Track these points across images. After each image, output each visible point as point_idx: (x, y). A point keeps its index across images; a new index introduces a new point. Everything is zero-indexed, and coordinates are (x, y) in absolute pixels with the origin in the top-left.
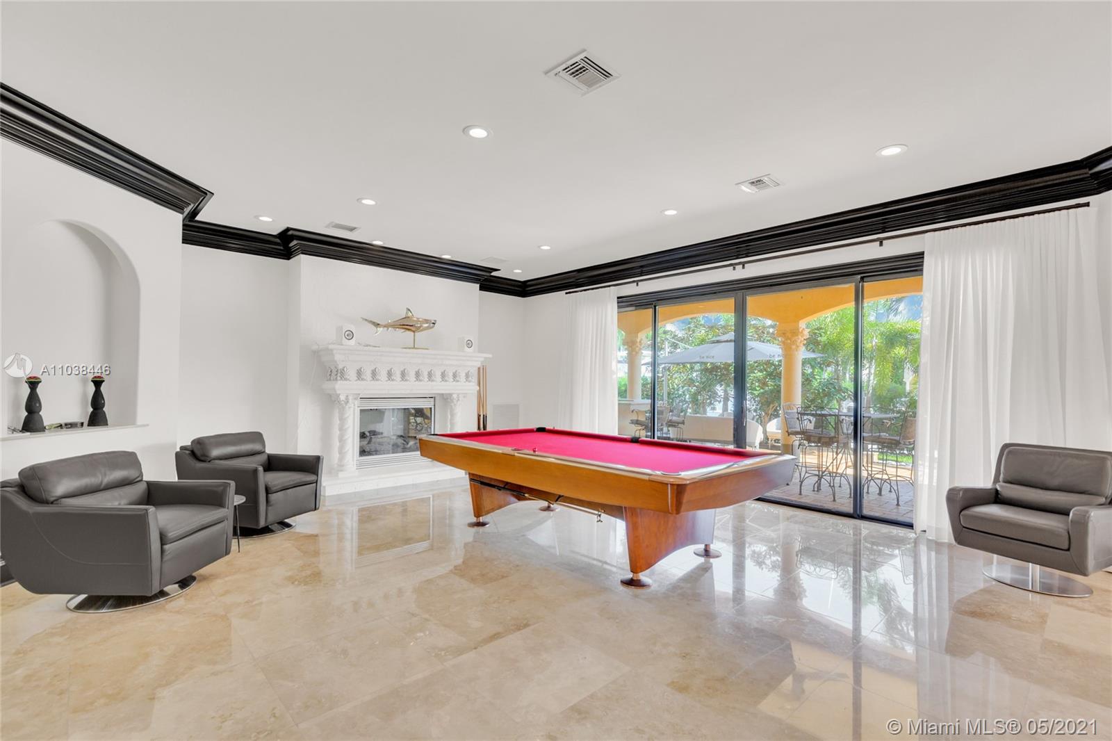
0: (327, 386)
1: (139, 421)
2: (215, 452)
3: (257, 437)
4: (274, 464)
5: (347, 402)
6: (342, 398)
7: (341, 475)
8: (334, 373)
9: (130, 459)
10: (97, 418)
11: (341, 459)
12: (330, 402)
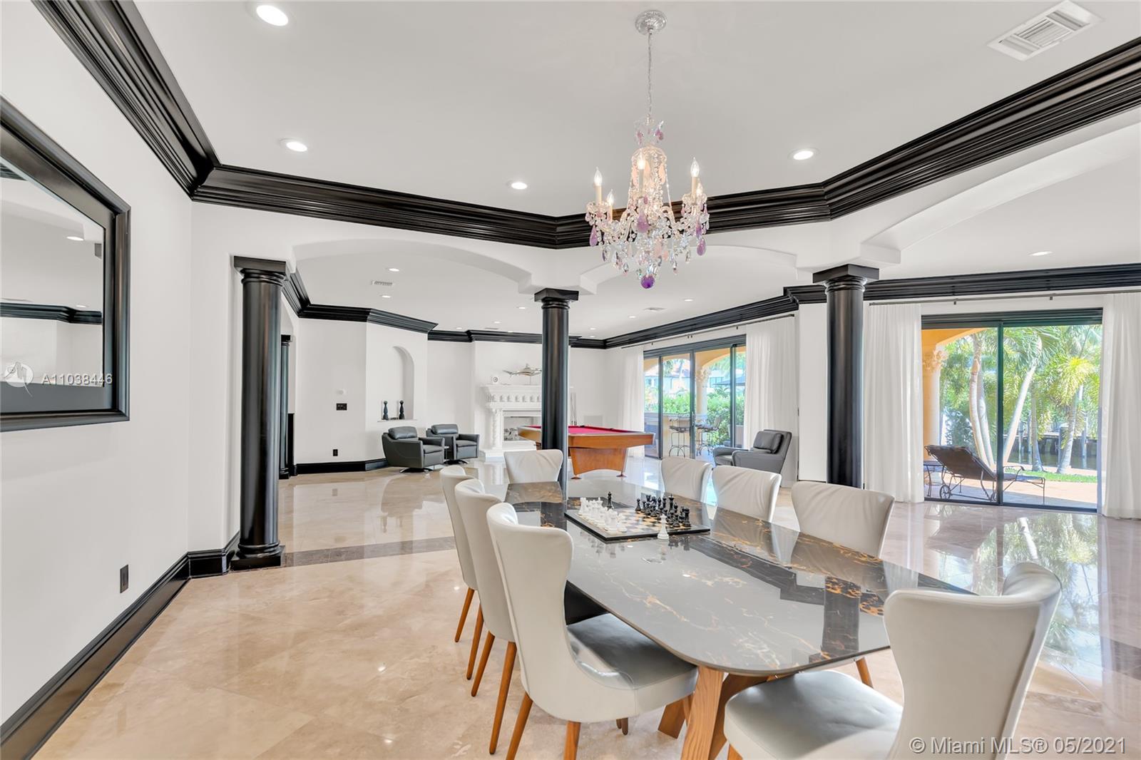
0: (487, 404)
1: (414, 418)
2: (439, 431)
3: (455, 426)
4: (461, 437)
5: (496, 412)
6: (494, 410)
7: (494, 448)
8: (490, 398)
9: (413, 429)
10: (401, 417)
11: (494, 441)
12: (489, 413)
